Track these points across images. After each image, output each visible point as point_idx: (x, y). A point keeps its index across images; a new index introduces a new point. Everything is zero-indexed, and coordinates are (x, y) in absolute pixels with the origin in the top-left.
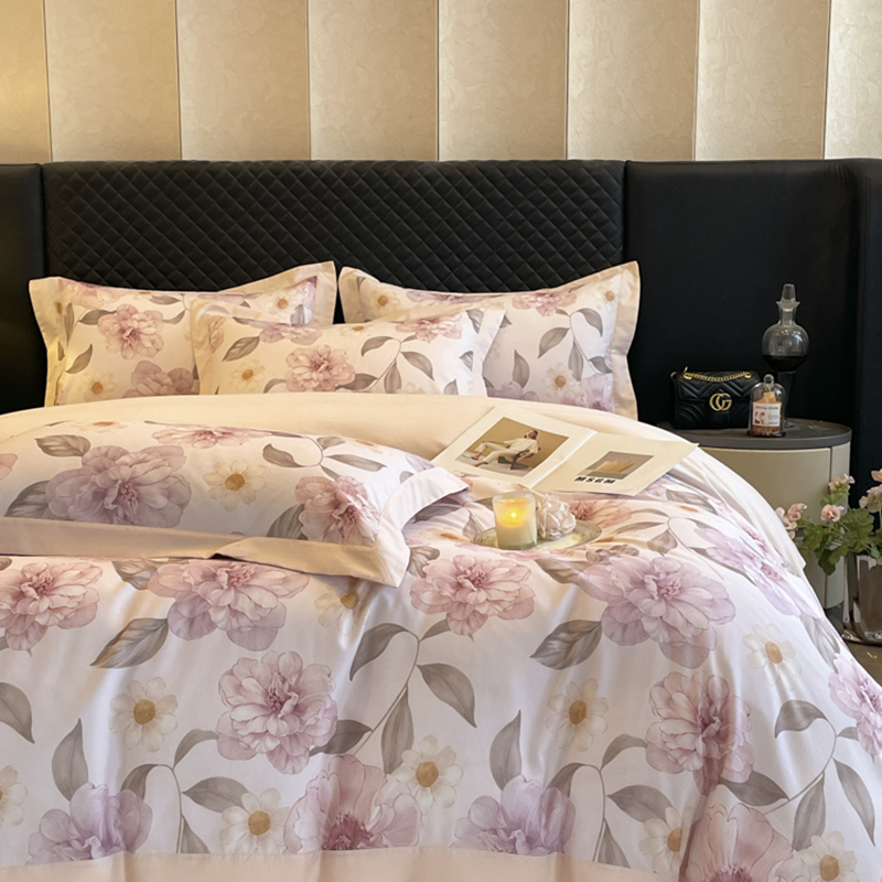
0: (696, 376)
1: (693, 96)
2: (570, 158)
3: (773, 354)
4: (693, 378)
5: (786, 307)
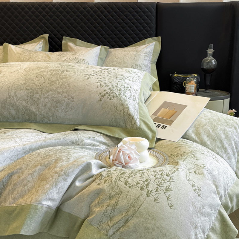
0: (179, 75)
2: (139, 1)
3: (205, 68)
4: (178, 76)
5: (210, 52)
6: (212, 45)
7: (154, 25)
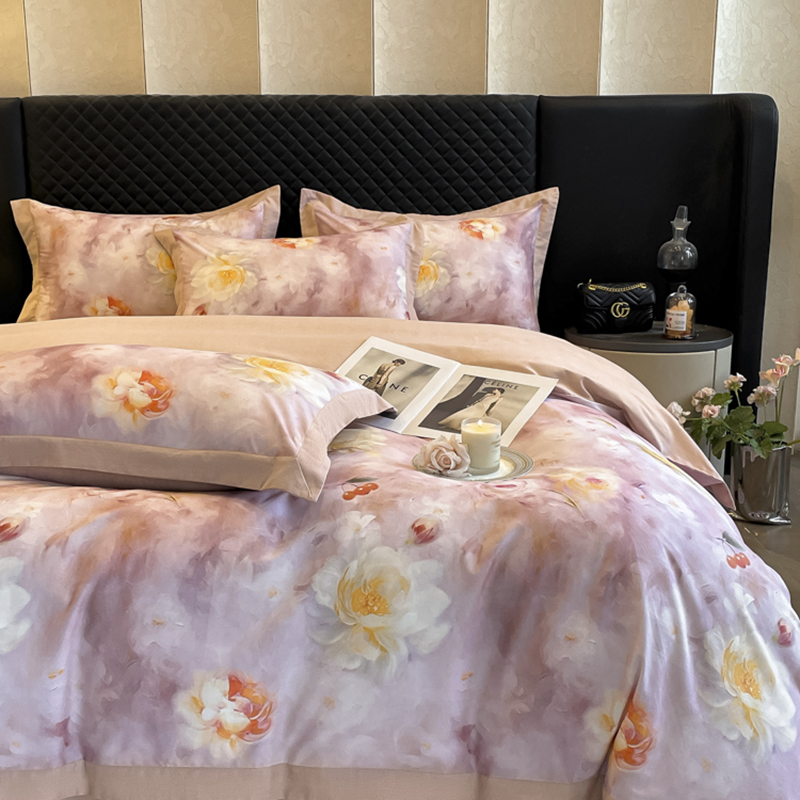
0: (600, 287)
1: (598, 39)
2: (490, 93)
3: (666, 267)
4: (597, 289)
5: (678, 226)
6: (686, 208)
7: (530, 155)
